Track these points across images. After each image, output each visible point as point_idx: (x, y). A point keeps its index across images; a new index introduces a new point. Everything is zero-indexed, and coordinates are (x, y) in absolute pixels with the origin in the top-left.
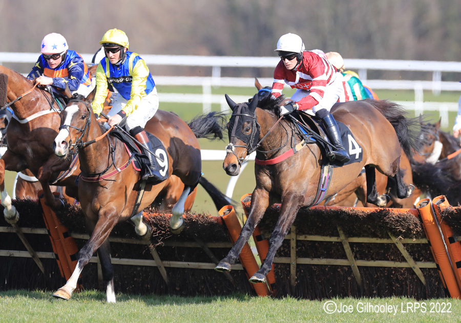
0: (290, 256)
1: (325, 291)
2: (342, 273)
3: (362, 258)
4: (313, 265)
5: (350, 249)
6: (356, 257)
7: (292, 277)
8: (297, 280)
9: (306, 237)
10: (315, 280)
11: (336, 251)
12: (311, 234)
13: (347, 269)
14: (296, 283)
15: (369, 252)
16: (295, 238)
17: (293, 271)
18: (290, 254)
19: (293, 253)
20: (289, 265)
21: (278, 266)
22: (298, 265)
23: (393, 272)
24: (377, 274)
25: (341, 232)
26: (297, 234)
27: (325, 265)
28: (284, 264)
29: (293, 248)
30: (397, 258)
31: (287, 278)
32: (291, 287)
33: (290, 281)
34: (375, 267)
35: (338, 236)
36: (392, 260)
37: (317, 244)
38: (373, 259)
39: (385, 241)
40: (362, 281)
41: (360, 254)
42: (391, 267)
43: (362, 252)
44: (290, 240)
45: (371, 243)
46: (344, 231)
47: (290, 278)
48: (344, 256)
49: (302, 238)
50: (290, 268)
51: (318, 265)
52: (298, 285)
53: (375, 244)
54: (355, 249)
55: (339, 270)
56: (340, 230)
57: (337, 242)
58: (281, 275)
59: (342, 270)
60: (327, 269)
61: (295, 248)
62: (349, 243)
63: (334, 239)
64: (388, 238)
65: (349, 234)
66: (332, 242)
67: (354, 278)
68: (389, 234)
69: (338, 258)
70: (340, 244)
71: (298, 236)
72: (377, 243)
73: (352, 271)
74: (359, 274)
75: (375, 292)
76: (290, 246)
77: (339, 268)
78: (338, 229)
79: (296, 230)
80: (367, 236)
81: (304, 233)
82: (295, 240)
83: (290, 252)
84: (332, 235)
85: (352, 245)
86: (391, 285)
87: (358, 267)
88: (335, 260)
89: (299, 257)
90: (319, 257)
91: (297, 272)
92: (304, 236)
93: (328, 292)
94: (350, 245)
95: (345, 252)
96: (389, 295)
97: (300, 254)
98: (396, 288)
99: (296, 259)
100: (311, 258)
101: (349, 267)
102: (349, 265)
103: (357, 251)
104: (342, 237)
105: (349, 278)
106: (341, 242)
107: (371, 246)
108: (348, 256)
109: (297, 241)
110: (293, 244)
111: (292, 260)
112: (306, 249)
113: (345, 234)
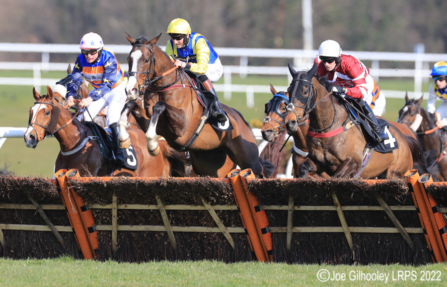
0: (111, 224)
1: (144, 254)
2: (159, 239)
3: (177, 225)
4: (133, 231)
5: (166, 215)
6: (172, 224)
7: (113, 243)
8: (117, 246)
9: (126, 206)
10: (135, 245)
11: (154, 218)
12: (131, 203)
13: (163, 234)
14: (118, 248)
15: (184, 218)
16: (116, 207)
17: (114, 237)
18: (111, 222)
19: (114, 220)
20: (110, 232)
21: (100, 233)
22: (119, 232)
23: (205, 237)
24: (190, 238)
25: (159, 201)
26: (118, 204)
27: (143, 231)
28: (106, 231)
29: (114, 216)
30: (209, 224)
31: (109, 244)
32: (112, 252)
33: (111, 246)
34: (189, 232)
35: (156, 204)
36: (205, 226)
37: (136, 212)
38: (187, 225)
39: (199, 208)
40: (177, 245)
41: (175, 221)
42: (203, 233)
43: (177, 218)
44: (111, 209)
45: (186, 211)
46: (161, 199)
47: (112, 244)
48: (161, 223)
49: (122, 207)
50: (111, 234)
51: (137, 231)
52: (119, 251)
53: (190, 211)
54: (171, 216)
55: (156, 236)
56: (158, 198)
57: (155, 210)
58: (103, 241)
59: (160, 236)
60: (145, 235)
61: (116, 216)
62: (166, 210)
63: (152, 207)
64: (202, 205)
65: (167, 202)
67: (170, 243)
68: (203, 201)
69: (155, 225)
70: (158, 211)
71: (119, 206)
72: (191, 210)
73: (168, 237)
74: (174, 240)
75: (188, 255)
76: (112, 215)
77: (156, 234)
78: (156, 197)
79: (117, 200)
80: (183, 204)
81: (124, 203)
82: (116, 210)
83: (111, 220)
84: (151, 203)
85: (168, 212)
86: (203, 249)
87: (174, 232)
88: (153, 226)
89: (120, 224)
90: (138, 224)
91: (118, 238)
92: (124, 205)
93: (146, 255)
94: (167, 213)
95: (162, 219)
96: (201, 258)
97: (121, 222)
98: (207, 251)
99: (117, 226)
100: (130, 225)
101: (166, 233)
102: (165, 230)
103: (173, 218)
104: (160, 205)
105: (166, 243)
106: (159, 210)
107: (185, 213)
108: (164, 222)
109: (119, 210)
110: (114, 213)
111: (114, 227)
112: (126, 217)
113: (163, 202)
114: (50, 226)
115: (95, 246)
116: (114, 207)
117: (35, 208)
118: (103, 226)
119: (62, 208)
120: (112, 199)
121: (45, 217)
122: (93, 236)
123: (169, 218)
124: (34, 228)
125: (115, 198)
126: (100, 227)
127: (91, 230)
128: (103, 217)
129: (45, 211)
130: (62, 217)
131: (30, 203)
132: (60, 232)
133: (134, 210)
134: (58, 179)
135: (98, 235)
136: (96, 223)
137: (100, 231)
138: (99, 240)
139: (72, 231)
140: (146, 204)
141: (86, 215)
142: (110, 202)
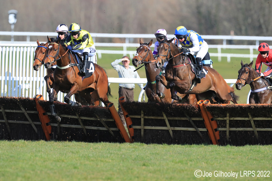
0: (226, 127)
1: (242, 142)
3: (259, 127)
4: (237, 131)
6: (256, 127)
7: (227, 137)
10: (238, 137)
11: (247, 124)
12: (236, 117)
16: (228, 119)
17: (228, 134)
19: (228, 125)
20: (226, 131)
24: (265, 134)
25: (250, 115)
26: (229, 117)
27: (242, 131)
28: (224, 131)
33: (226, 138)
34: (265, 131)
35: (248, 117)
37: (238, 121)
38: (264, 127)
39: (269, 119)
40: (259, 138)
41: (258, 125)
44: (226, 120)
45: (263, 120)
46: (251, 115)
48: (251, 127)
49: (232, 119)
51: (239, 131)
54: (256, 123)
59: (250, 133)
60: (243, 133)
61: (228, 123)
62: (253, 120)
63: (247, 119)
65: (254, 116)
66: (245, 120)
67: (255, 136)
69: (248, 127)
70: (249, 121)
71: (230, 118)
72: (266, 120)
73: (254, 133)
74: (257, 135)
76: (226, 123)
77: (248, 132)
78: (249, 114)
80: (262, 117)
81: (233, 117)
82: (228, 120)
84: (245, 117)
85: (254, 121)
87: (257, 131)
89: (230, 127)
90: (239, 127)
93: (244, 143)
95: (251, 124)
97: (231, 126)
99: (229, 128)
100: (236, 128)
101: (253, 131)
102: (253, 130)
104: (250, 118)
105: (253, 137)
106: (250, 120)
107: (263, 122)
109: (230, 121)
110: (228, 122)
111: (227, 129)
112: (233, 124)
113: (252, 116)
114: (195, 128)
115: (218, 138)
116: (227, 119)
117: (188, 119)
118: (222, 128)
119: (201, 119)
120: (226, 115)
121: (193, 124)
122: (217, 133)
123: (255, 124)
124: (187, 129)
125: (228, 115)
126: (220, 129)
127: (216, 130)
128: (222, 124)
129: (193, 121)
130: (201, 124)
131: (185, 117)
132: (200, 131)
133: (237, 120)
134: (199, 105)
135: (219, 132)
136: (219, 127)
137: (221, 131)
138: (220, 135)
139: (206, 130)
140: (243, 117)
141: (213, 123)
142: (226, 117)
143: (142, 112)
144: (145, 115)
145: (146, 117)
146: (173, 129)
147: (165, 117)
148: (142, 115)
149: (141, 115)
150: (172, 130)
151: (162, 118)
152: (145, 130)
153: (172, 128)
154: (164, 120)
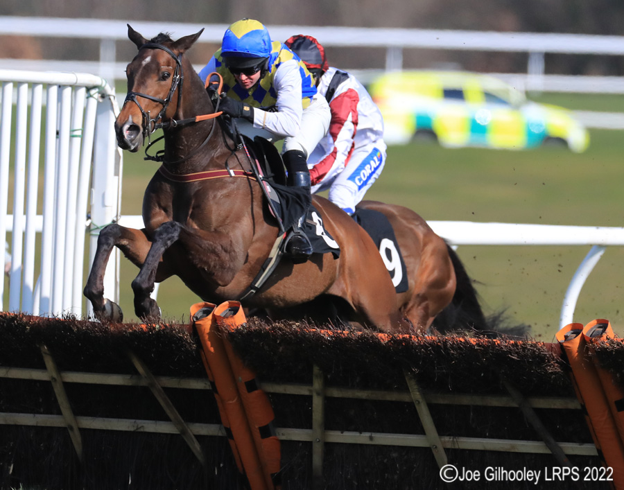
114: (548, 443)
117: (515, 405)
119: (573, 404)
121: (537, 424)
124: (513, 447)
129: (539, 411)
130: (574, 425)
131: (504, 392)
132: (569, 457)
134: (565, 344)
143: (316, 369)
144: (328, 383)
145: (336, 393)
146: (449, 446)
147: (415, 395)
148: (317, 384)
149: (310, 383)
150: (447, 450)
151: (405, 398)
152: (329, 447)
153: (447, 439)
154: (411, 407)
